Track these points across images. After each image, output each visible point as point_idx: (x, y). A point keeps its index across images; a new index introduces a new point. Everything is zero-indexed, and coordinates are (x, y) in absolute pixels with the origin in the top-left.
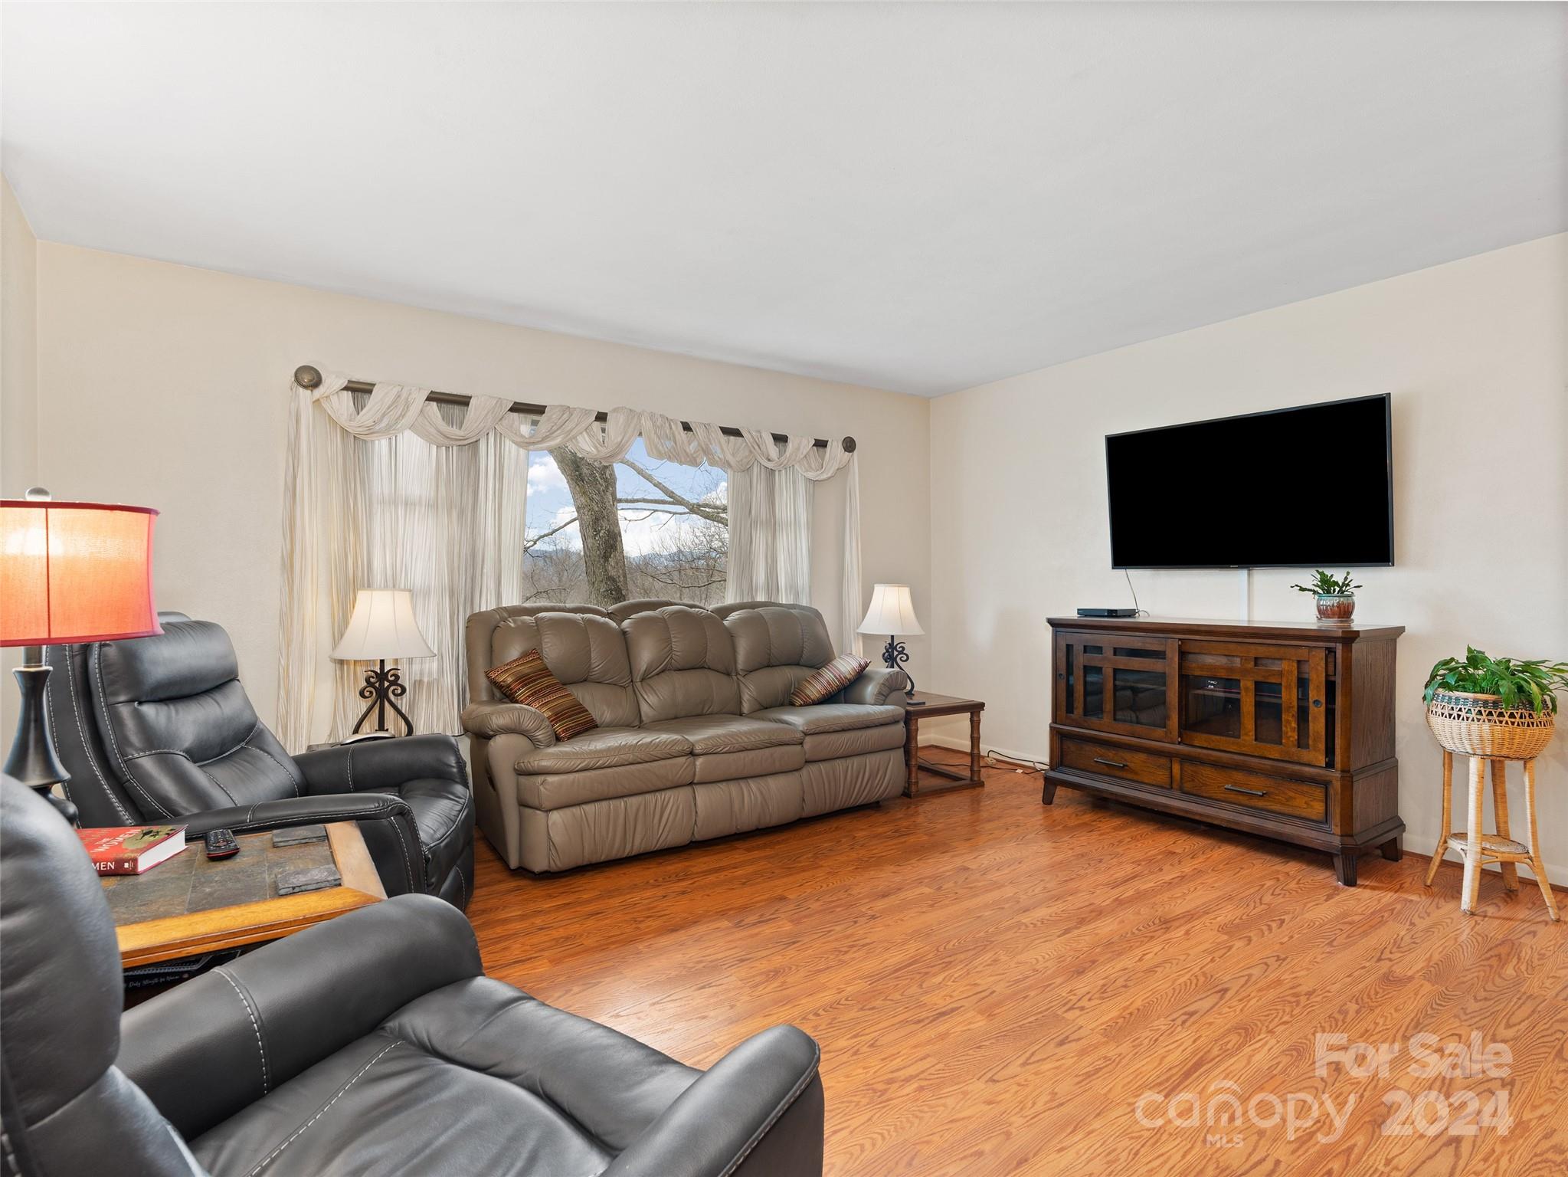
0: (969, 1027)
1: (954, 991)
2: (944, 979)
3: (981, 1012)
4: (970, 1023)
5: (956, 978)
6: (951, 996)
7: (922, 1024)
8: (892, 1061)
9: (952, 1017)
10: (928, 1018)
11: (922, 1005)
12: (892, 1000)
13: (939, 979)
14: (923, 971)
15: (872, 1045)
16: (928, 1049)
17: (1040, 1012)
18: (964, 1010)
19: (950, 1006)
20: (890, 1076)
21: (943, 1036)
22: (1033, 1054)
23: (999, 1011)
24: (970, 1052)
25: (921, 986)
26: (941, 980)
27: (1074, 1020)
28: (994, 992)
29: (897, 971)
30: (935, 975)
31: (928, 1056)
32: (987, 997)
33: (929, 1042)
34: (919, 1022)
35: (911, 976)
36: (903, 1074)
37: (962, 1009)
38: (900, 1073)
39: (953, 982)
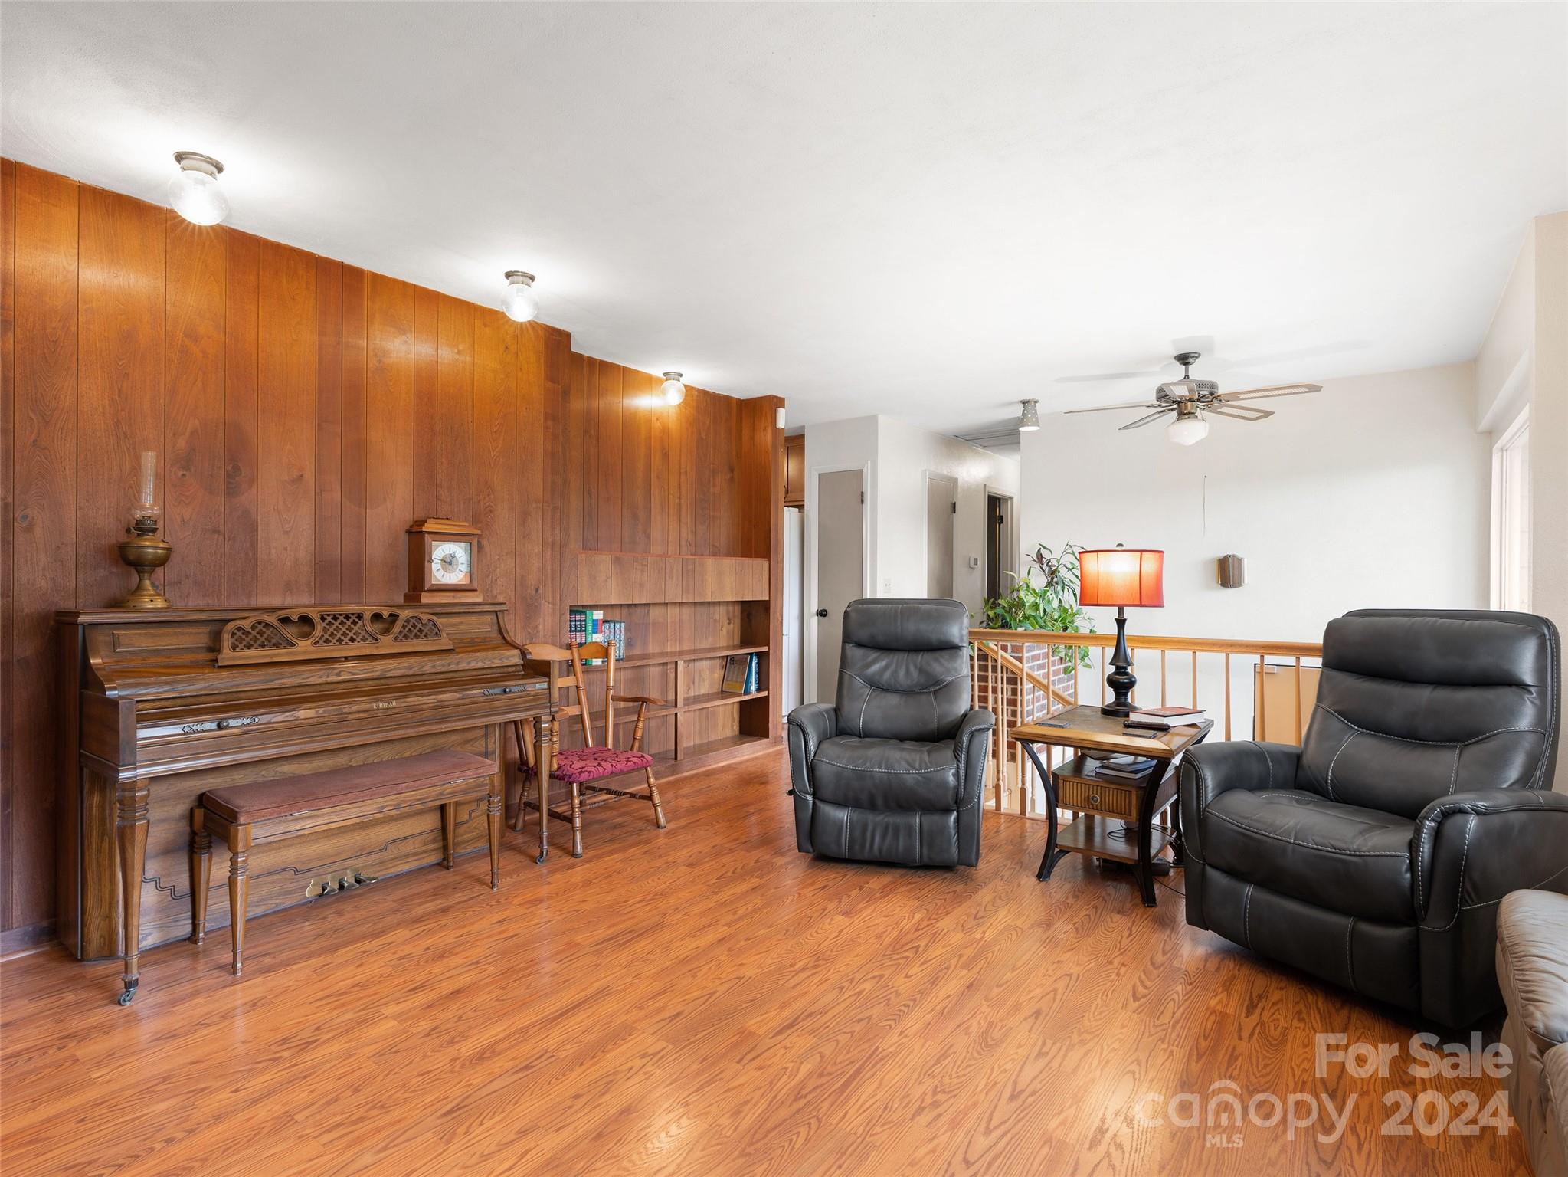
0: (762, 1018)
1: (784, 1055)
2: (799, 1069)
3: (752, 1034)
4: (762, 1021)
5: (785, 1074)
6: (786, 1048)
7: (805, 1014)
8: (821, 980)
9: (780, 1025)
10: (803, 1020)
11: (812, 1032)
12: (845, 1033)
13: (805, 1069)
14: (826, 1079)
15: (842, 988)
16: (794, 993)
17: (692, 1043)
18: (769, 1034)
19: (784, 1036)
20: (817, 970)
21: (784, 1006)
22: (705, 1002)
23: (733, 1039)
24: (759, 996)
25: (822, 1057)
26: (801, 1069)
27: (658, 1040)
28: (739, 1062)
29: (858, 1072)
30: (810, 1075)
31: (794, 987)
32: (746, 1054)
33: (796, 998)
34: (810, 1015)
35: (839, 1066)
36: (808, 973)
37: (771, 1036)
38: (810, 973)
39: (786, 1068)
